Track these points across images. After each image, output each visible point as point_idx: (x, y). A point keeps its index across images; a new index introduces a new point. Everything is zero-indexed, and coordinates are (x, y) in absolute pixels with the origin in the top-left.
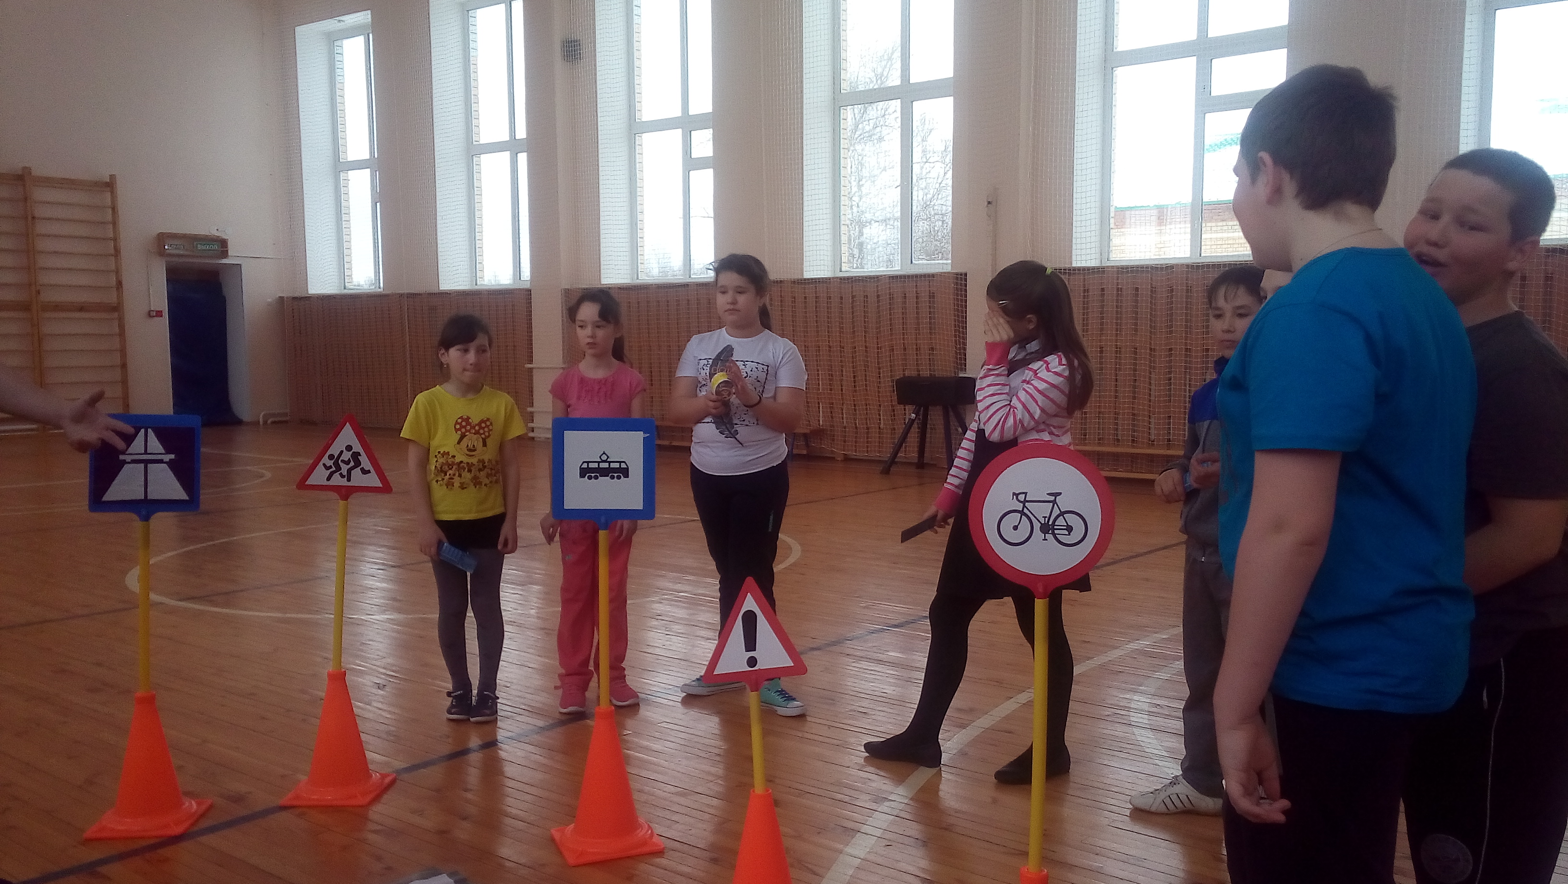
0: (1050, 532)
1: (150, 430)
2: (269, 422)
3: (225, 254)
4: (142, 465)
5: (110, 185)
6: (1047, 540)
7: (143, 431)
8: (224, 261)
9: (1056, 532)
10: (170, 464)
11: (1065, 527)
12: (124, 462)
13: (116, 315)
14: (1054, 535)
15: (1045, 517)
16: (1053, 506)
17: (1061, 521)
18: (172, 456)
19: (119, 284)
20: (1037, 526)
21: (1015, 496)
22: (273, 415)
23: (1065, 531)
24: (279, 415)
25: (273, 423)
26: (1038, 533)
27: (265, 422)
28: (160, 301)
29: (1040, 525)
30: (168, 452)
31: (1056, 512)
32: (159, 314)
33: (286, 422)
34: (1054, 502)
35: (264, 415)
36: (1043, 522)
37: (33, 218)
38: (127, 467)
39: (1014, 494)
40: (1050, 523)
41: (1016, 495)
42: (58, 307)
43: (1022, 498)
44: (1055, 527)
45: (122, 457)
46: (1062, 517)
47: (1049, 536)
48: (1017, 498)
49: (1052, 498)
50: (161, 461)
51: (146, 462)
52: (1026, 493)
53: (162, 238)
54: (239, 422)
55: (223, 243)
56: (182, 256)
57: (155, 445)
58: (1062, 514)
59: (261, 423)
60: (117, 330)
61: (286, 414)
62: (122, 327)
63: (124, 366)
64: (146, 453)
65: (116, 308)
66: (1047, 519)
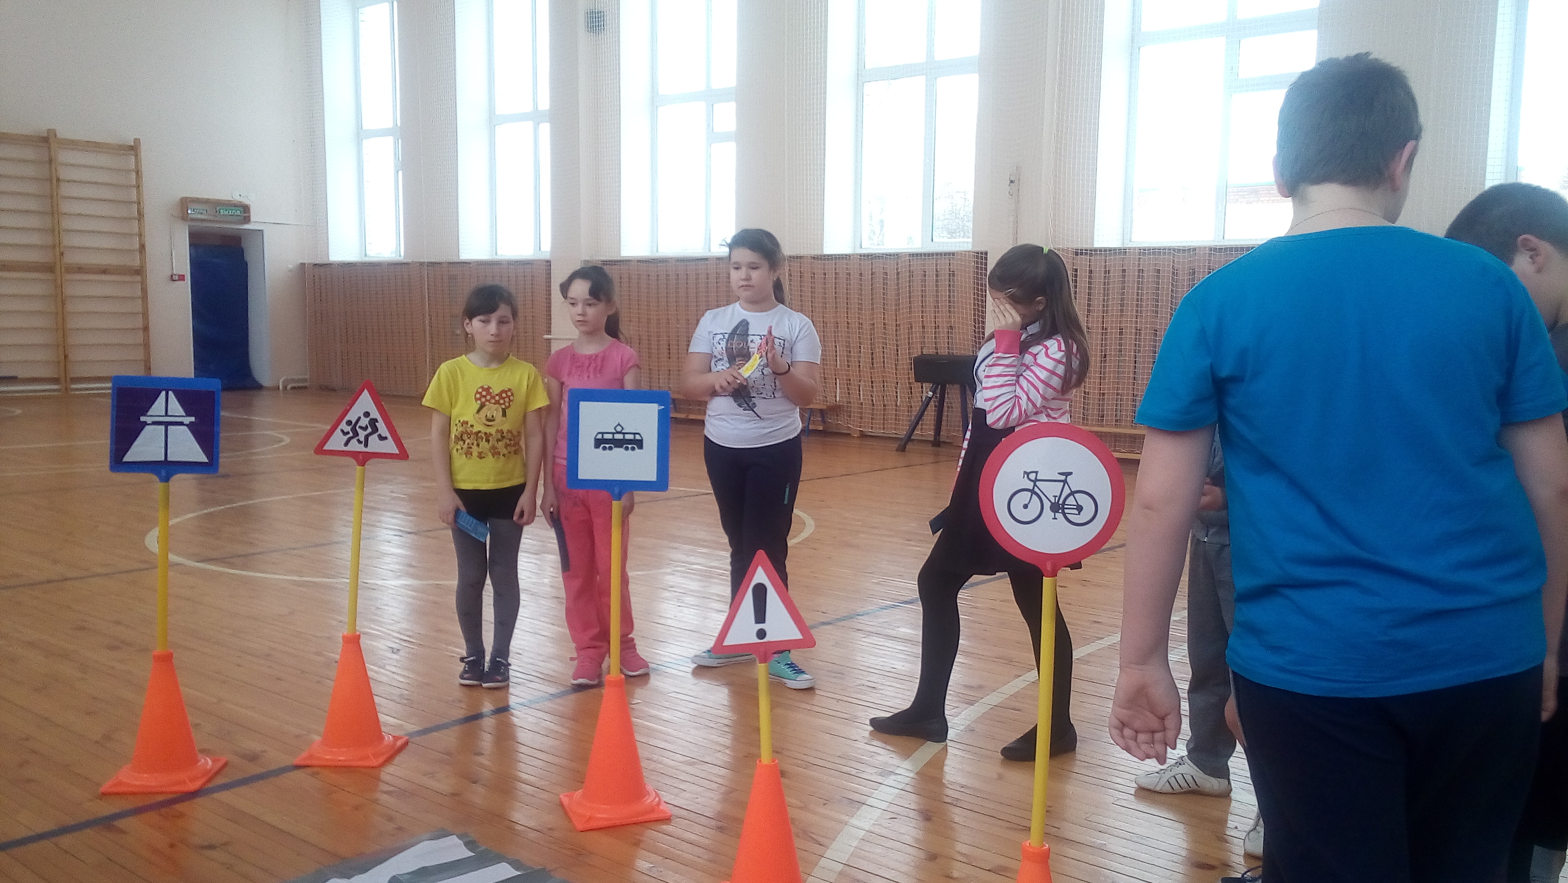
0: (1060, 511)
1: (170, 393)
2: (289, 387)
3: (247, 220)
4: (163, 428)
5: (134, 149)
6: (1056, 519)
7: (163, 393)
8: (246, 227)
9: (1066, 511)
10: (190, 426)
11: (1075, 507)
12: (145, 424)
13: (138, 278)
14: (1064, 514)
15: (1055, 497)
16: (1064, 485)
17: (1071, 500)
18: (193, 419)
19: (142, 247)
20: (1047, 505)
21: (1026, 476)
22: (293, 380)
23: (1075, 510)
24: (298, 381)
25: (293, 388)
26: (1048, 512)
27: (285, 388)
28: (184, 266)
29: (1050, 504)
30: (188, 414)
31: (1067, 491)
32: (182, 278)
33: (305, 387)
34: (1065, 482)
35: (284, 381)
36: (1053, 501)
37: (58, 180)
38: (147, 427)
39: (1025, 472)
40: (1061, 502)
41: (1027, 474)
42: (80, 269)
43: (1033, 476)
44: (1066, 506)
45: (143, 419)
46: (1072, 497)
47: (1059, 516)
48: (1028, 477)
49: (1063, 478)
50: (181, 424)
51: (167, 424)
52: (1036, 473)
53: (185, 203)
54: (260, 387)
55: (246, 209)
56: (202, 220)
57: (176, 407)
58: (1072, 493)
59: (281, 387)
60: (140, 294)
61: (305, 380)
62: (144, 291)
63: (146, 329)
64: (166, 415)
65: (139, 271)
66: (1057, 498)
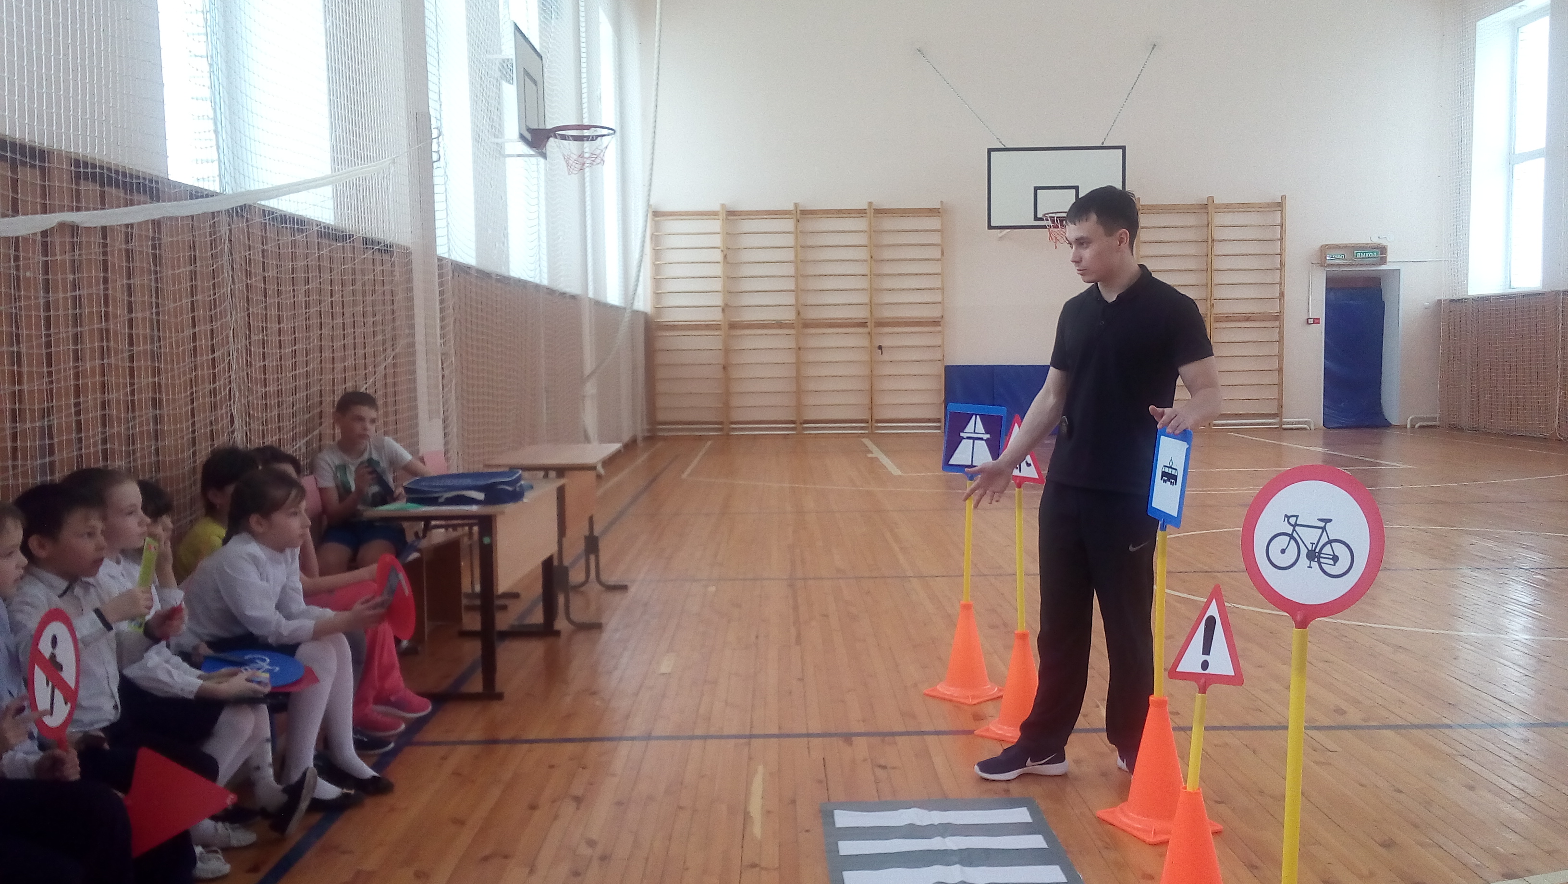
0: (1316, 560)
1: (978, 416)
2: (1417, 426)
3: (1383, 261)
4: (972, 441)
5: (1280, 205)
6: (1312, 568)
7: (974, 417)
8: (1383, 267)
9: (1322, 560)
10: (987, 441)
11: (1331, 557)
12: (963, 438)
13: (1277, 323)
14: (1320, 564)
15: (1313, 544)
16: (1323, 532)
17: (1327, 550)
18: (988, 436)
19: (1282, 294)
20: (1304, 552)
22: (1422, 419)
23: (1331, 561)
24: (1428, 419)
25: (1420, 427)
26: (1304, 560)
27: (1413, 427)
28: (1319, 310)
29: (1307, 551)
30: (987, 433)
31: (1324, 539)
32: (1316, 321)
33: (1435, 427)
34: (1324, 529)
35: (1411, 420)
36: (1310, 549)
37: (1213, 240)
38: (964, 441)
40: (1317, 550)
41: (1288, 517)
42: (1228, 318)
43: (1293, 520)
44: (1322, 555)
45: (962, 434)
46: (1329, 545)
47: (1315, 565)
48: (1288, 520)
49: (1322, 524)
50: (981, 439)
51: (974, 439)
52: (1297, 517)
53: (1325, 249)
54: (1387, 425)
55: (1383, 250)
56: (1339, 265)
57: (980, 428)
58: (1330, 542)
59: (1408, 426)
60: (1277, 337)
61: (1434, 419)
62: (1281, 334)
63: (1280, 370)
64: (975, 432)
65: (1278, 317)
